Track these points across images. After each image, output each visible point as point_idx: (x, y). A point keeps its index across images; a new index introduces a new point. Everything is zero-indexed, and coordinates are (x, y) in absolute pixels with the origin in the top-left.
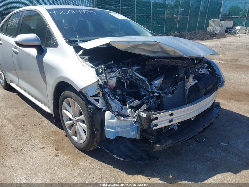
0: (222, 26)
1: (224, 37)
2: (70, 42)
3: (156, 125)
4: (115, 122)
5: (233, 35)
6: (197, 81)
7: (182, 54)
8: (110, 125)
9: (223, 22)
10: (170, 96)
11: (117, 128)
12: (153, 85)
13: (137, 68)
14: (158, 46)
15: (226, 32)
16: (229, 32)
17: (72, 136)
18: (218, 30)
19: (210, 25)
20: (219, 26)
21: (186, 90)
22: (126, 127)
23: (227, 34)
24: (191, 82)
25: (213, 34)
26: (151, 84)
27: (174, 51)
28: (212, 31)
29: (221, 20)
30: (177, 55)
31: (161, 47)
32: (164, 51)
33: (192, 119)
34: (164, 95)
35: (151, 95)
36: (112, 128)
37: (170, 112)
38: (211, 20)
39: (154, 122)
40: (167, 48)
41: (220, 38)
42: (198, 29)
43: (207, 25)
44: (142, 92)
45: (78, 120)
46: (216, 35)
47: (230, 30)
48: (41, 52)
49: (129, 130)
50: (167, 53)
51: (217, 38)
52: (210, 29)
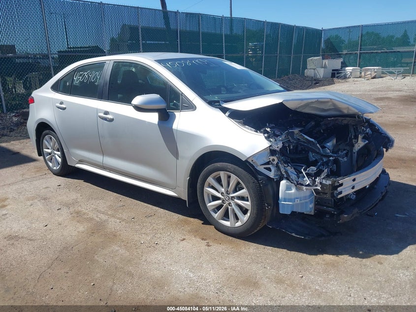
0: (325, 67)
1: (332, 84)
2: (211, 103)
3: (341, 193)
4: (294, 193)
5: (343, 81)
6: (367, 142)
7: (356, 111)
8: (287, 197)
9: (326, 62)
10: (345, 159)
11: (296, 200)
12: (326, 147)
13: (300, 129)
14: (330, 103)
15: (333, 75)
16: (336, 75)
17: (219, 221)
18: (321, 73)
19: (308, 67)
20: (322, 67)
21: (354, 153)
22: (305, 198)
23: (335, 80)
24: (360, 144)
25: (315, 80)
26: (323, 147)
27: (348, 108)
28: (313, 75)
29: (323, 59)
30: (351, 112)
31: (334, 105)
32: (336, 108)
33: (368, 186)
34: (341, 159)
35: (325, 160)
36: (290, 200)
37: (352, 177)
38: (310, 59)
39: (339, 189)
40: (341, 106)
41: (327, 85)
42: (292, 73)
43: (305, 67)
44: (312, 156)
45: (232, 197)
46: (321, 81)
47: (338, 73)
48: (166, 117)
49: (306, 202)
50: (340, 111)
51: (323, 86)
52: (309, 72)
